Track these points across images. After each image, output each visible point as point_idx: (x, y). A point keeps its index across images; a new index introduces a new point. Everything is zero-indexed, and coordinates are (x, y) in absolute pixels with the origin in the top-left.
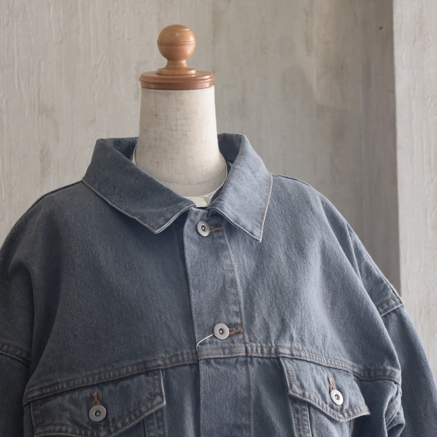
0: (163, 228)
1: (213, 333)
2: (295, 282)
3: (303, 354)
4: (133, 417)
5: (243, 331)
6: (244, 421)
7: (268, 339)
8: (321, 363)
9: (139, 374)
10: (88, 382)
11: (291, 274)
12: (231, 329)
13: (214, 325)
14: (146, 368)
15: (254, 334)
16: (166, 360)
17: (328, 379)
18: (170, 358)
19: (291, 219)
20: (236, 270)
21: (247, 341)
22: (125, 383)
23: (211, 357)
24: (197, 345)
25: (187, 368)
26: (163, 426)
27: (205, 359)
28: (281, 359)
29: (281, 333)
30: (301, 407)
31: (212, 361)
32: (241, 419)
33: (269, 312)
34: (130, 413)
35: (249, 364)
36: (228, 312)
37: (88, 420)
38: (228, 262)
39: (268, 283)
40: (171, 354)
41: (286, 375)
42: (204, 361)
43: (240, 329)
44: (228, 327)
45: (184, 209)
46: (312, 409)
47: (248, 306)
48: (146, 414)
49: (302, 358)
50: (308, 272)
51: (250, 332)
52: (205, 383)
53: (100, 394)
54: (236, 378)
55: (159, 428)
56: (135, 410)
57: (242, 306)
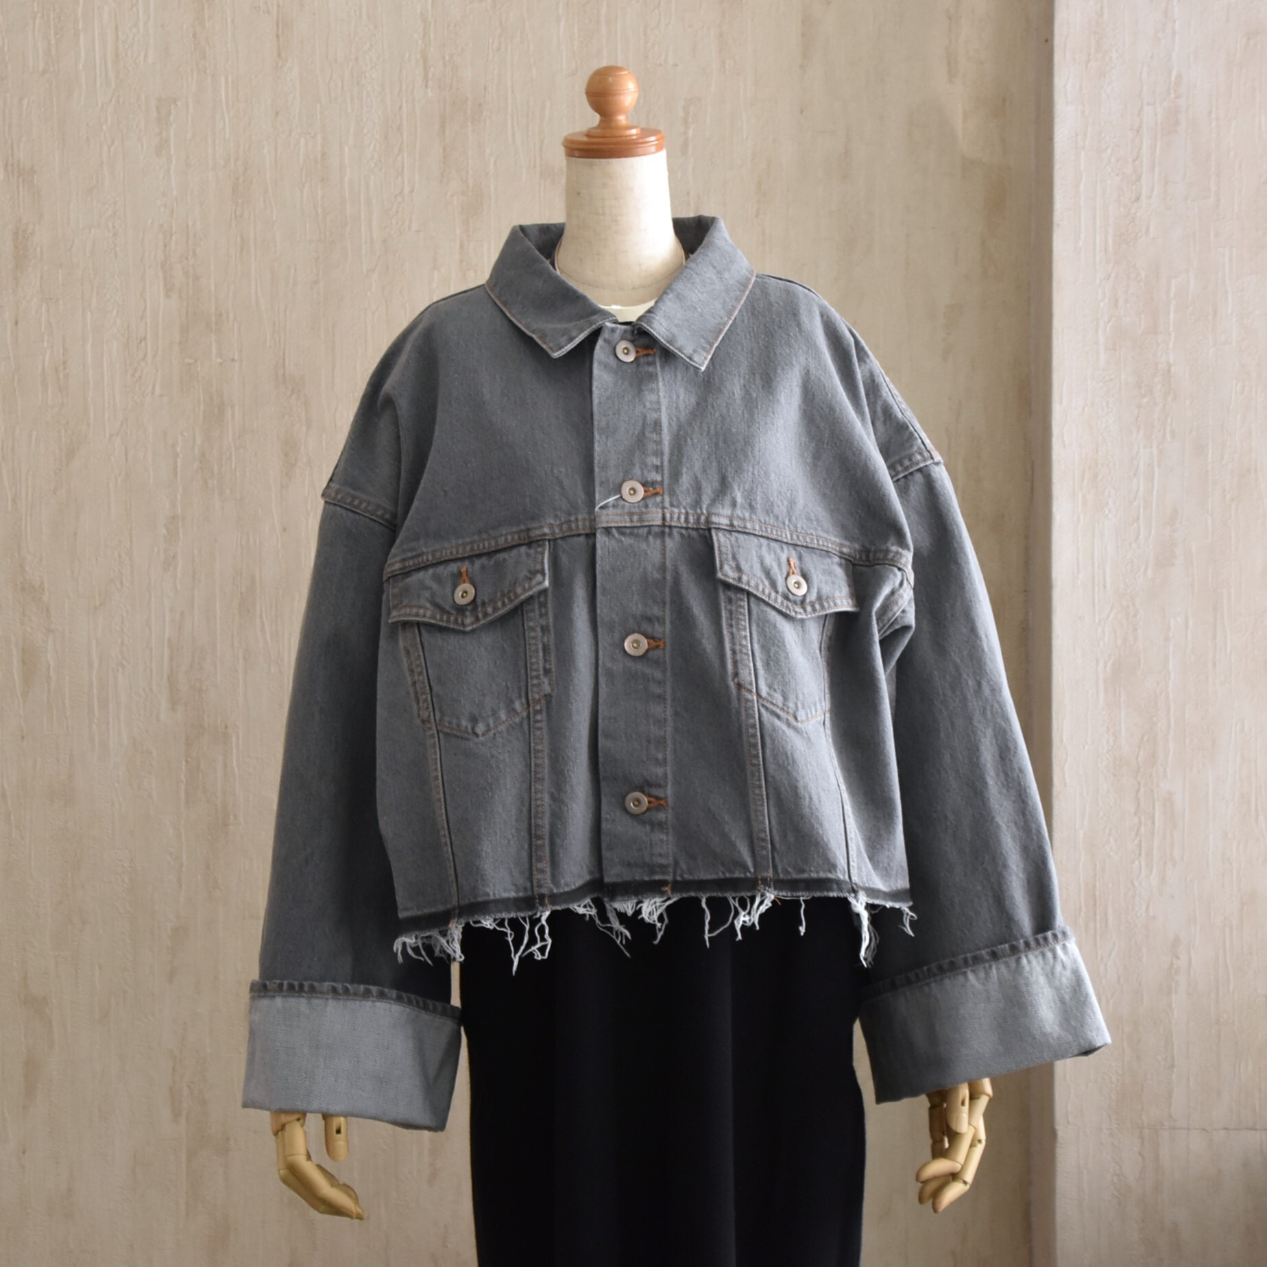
0: (563, 350)
1: (620, 493)
2: (749, 427)
3: (749, 525)
4: (506, 601)
5: (663, 492)
6: (656, 611)
7: (697, 503)
8: (780, 539)
9: (520, 545)
10: (457, 553)
11: (746, 416)
12: (647, 489)
13: (624, 481)
14: (529, 537)
15: (678, 496)
16: (555, 527)
17: (788, 561)
18: (561, 525)
19: (764, 339)
20: (664, 409)
21: (667, 504)
22: (501, 556)
23: (612, 525)
24: (597, 508)
25: (582, 539)
26: (546, 614)
27: (603, 528)
28: (713, 531)
29: (719, 497)
30: (736, 596)
31: (614, 531)
32: (652, 609)
33: (704, 466)
34: (503, 595)
35: (666, 536)
36: (644, 465)
37: (452, 602)
38: (653, 397)
39: (709, 428)
42: (603, 530)
43: (659, 489)
44: (644, 486)
45: (597, 324)
46: (752, 600)
47: (675, 457)
48: (523, 597)
49: (746, 531)
50: (773, 413)
51: (672, 493)
52: (602, 560)
53: (470, 570)
54: (646, 554)
55: (541, 615)
56: (509, 592)
57: (666, 458)
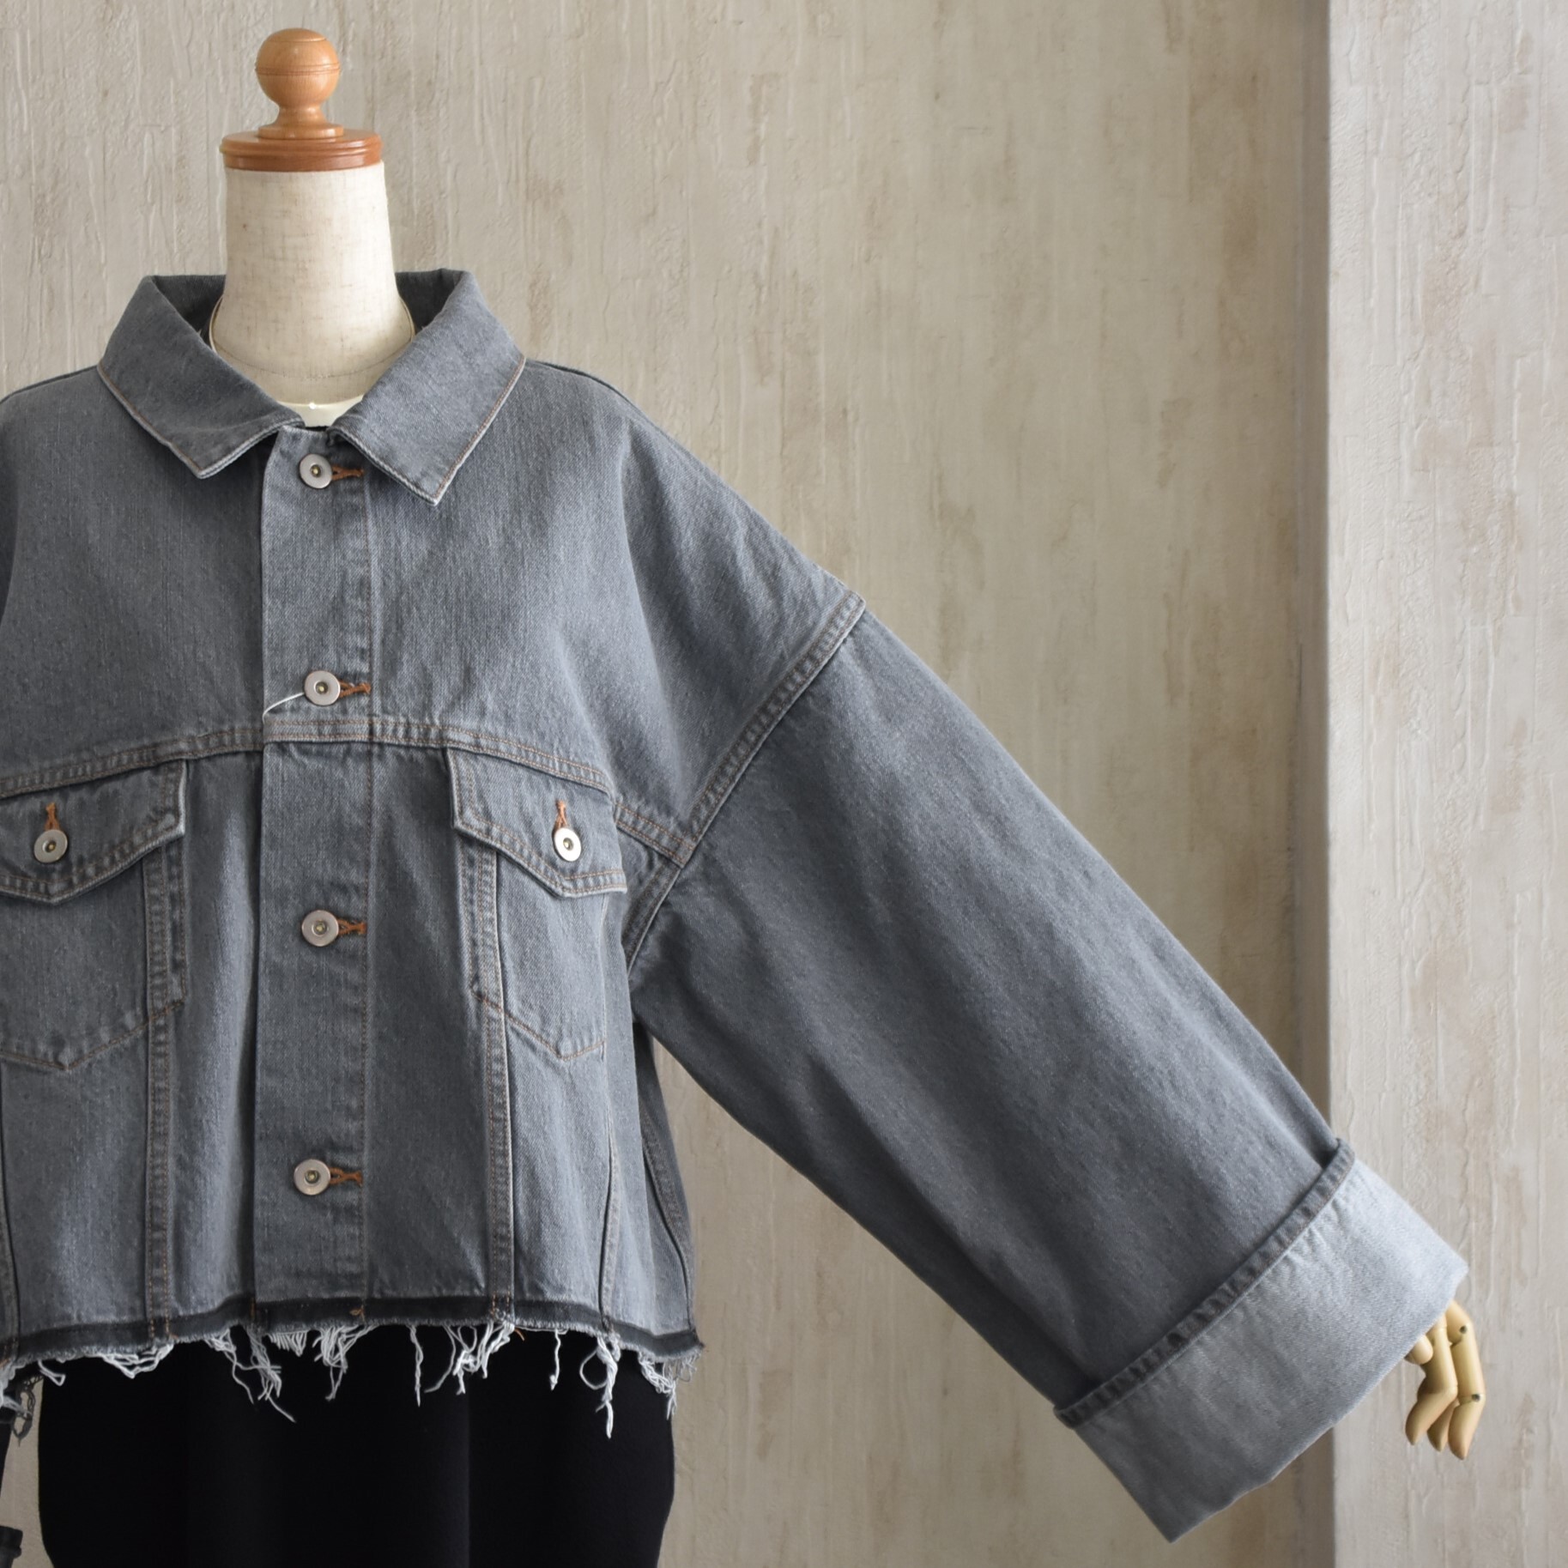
0: (216, 466)
1: (303, 689)
2: (510, 593)
3: (502, 747)
4: (117, 856)
5: (371, 691)
6: (355, 876)
7: (426, 708)
8: (545, 769)
9: (141, 769)
10: (42, 782)
11: (505, 576)
12: (345, 685)
13: (309, 672)
14: (156, 757)
15: (394, 697)
16: (198, 742)
17: (557, 805)
18: (206, 739)
19: (536, 459)
20: (374, 561)
21: (377, 709)
22: (110, 787)
23: (290, 738)
24: (265, 712)
25: (240, 759)
26: (180, 876)
27: (276, 743)
28: (449, 754)
29: (459, 699)
30: (481, 856)
31: (292, 748)
32: (347, 872)
33: (437, 652)
34: (113, 847)
35: (375, 759)
36: (342, 647)
37: (31, 859)
38: (358, 544)
39: (447, 592)
40: (210, 729)
41: (455, 787)
42: (275, 747)
43: (364, 684)
44: (340, 679)
45: (271, 428)
46: (504, 863)
47: (391, 636)
48: (142, 850)
49: (499, 755)
50: (547, 575)
51: (385, 692)
52: (272, 793)
53: (61, 809)
54: (342, 786)
55: (171, 878)
56: (122, 842)
57: (377, 638)
